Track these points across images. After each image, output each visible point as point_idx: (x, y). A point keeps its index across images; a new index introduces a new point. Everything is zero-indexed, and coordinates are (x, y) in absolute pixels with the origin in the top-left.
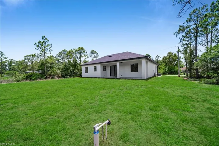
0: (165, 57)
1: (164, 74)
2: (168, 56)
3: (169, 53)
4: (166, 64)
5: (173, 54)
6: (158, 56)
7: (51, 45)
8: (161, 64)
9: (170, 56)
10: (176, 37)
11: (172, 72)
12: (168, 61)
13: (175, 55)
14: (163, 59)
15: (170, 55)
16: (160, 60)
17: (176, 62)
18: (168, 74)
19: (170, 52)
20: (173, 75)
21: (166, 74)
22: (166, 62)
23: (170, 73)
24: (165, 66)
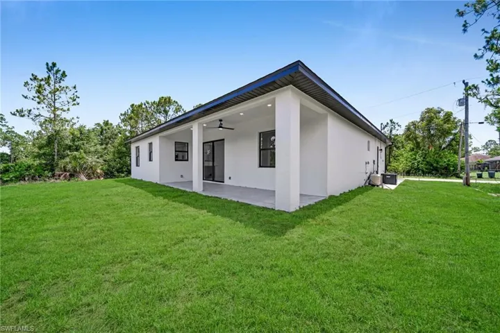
0: (414, 124)
1: (408, 173)
2: (422, 120)
3: (429, 111)
4: (418, 145)
5: (439, 112)
6: (391, 121)
7: (75, 87)
8: (400, 145)
9: (430, 120)
10: (465, 31)
11: (436, 169)
12: (424, 137)
13: (448, 116)
14: (408, 129)
15: (430, 116)
16: (398, 133)
17: (451, 137)
18: (424, 174)
19: (431, 107)
20: (439, 177)
21: (415, 174)
22: (415, 138)
23: (429, 173)
24: (412, 150)
